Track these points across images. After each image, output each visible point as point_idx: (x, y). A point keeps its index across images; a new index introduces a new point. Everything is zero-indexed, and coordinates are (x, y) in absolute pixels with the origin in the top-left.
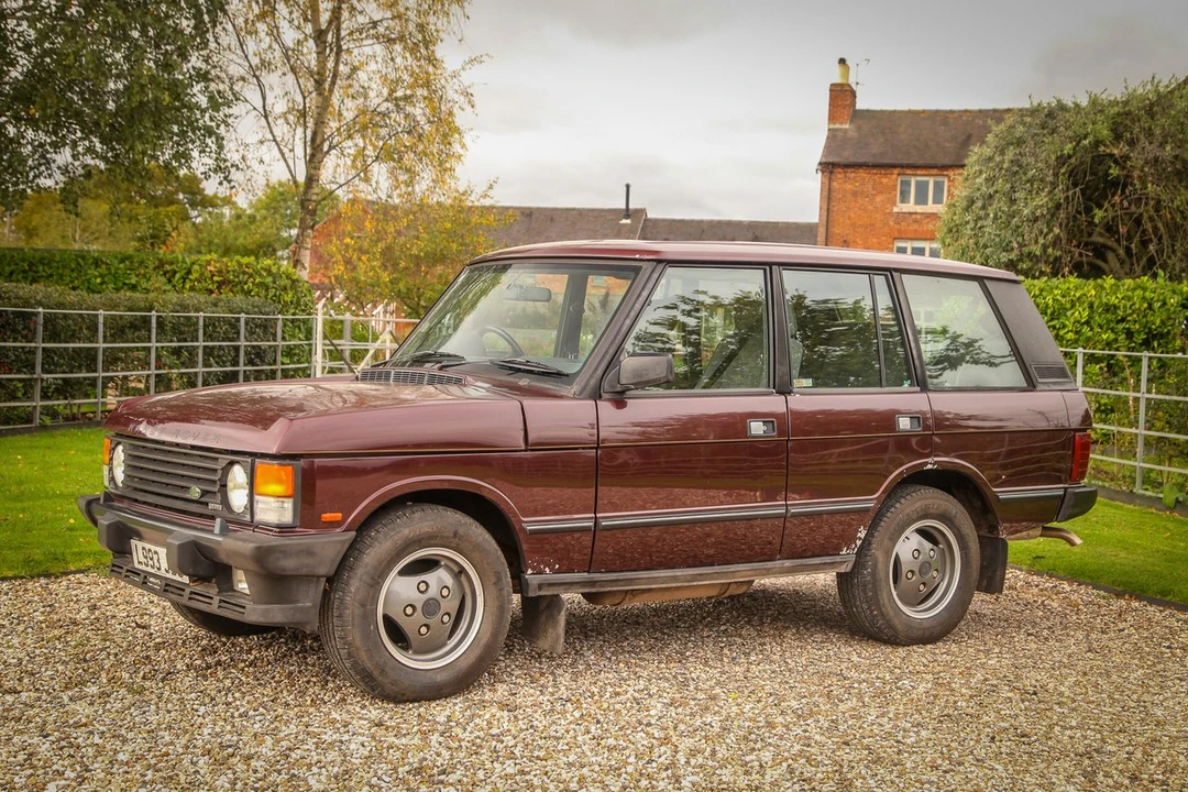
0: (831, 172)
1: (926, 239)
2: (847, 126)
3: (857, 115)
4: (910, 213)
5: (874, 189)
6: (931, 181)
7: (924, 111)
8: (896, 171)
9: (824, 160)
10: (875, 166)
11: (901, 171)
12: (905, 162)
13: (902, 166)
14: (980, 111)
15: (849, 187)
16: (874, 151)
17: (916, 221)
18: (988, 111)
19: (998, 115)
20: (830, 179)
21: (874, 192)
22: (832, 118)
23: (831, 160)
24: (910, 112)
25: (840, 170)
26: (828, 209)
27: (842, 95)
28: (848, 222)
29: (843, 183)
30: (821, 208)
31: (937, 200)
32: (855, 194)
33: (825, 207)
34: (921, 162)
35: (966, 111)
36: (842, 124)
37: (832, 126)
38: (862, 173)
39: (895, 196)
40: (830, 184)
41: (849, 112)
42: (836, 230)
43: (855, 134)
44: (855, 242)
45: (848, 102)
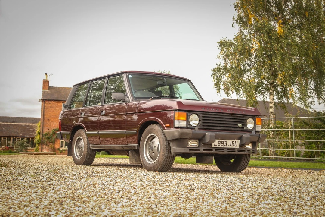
0: (44, 102)
2: (48, 90)
3: (50, 88)
7: (67, 88)
8: (62, 102)
9: (42, 98)
10: (56, 100)
11: (63, 102)
12: (64, 100)
15: (49, 105)
16: (56, 97)
20: (44, 104)
21: (56, 107)
22: (43, 88)
23: (44, 99)
24: (64, 88)
25: (47, 101)
26: (44, 111)
27: (46, 83)
28: (49, 114)
29: (48, 105)
30: (41, 111)
32: (51, 107)
33: (43, 110)
36: (46, 90)
37: (44, 90)
38: (53, 102)
39: (62, 108)
40: (44, 105)
41: (47, 87)
42: (46, 117)
43: (50, 92)
44: (51, 120)
45: (48, 84)
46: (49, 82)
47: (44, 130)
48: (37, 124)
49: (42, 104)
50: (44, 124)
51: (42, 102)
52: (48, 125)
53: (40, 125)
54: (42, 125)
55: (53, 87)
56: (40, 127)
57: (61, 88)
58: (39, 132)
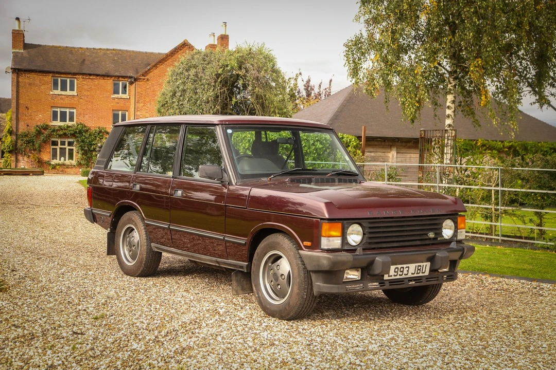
0: (18, 73)
1: (67, 108)
2: (23, 51)
3: (26, 46)
4: (59, 95)
5: (40, 82)
6: (68, 80)
7: (60, 47)
8: (51, 75)
9: (13, 67)
10: (40, 71)
11: (54, 75)
12: (55, 70)
13: (54, 72)
14: (87, 49)
15: (27, 81)
16: (39, 64)
17: (62, 99)
18: (91, 49)
19: (96, 51)
20: (18, 77)
21: (40, 84)
22: (14, 47)
23: (17, 67)
24: (53, 46)
25: (22, 72)
26: (17, 91)
27: (18, 36)
28: (28, 98)
29: (25, 79)
30: (12, 91)
31: (72, 89)
32: (30, 84)
33: (15, 90)
34: (63, 71)
35: (81, 48)
36: (20, 50)
37: (14, 51)
38: (33, 75)
39: (51, 86)
40: (17, 79)
41: (22, 44)
42: (21, 102)
43: (27, 55)
44: (31, 108)
45: (22, 40)
46: (23, 34)
47: (20, 126)
48: (4, 114)
49: (12, 78)
50: (20, 116)
51: (13, 73)
52: (26, 118)
53: (11, 118)
54: (14, 116)
55: (31, 44)
56: (11, 120)
57: (49, 46)
58: (9, 130)
